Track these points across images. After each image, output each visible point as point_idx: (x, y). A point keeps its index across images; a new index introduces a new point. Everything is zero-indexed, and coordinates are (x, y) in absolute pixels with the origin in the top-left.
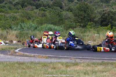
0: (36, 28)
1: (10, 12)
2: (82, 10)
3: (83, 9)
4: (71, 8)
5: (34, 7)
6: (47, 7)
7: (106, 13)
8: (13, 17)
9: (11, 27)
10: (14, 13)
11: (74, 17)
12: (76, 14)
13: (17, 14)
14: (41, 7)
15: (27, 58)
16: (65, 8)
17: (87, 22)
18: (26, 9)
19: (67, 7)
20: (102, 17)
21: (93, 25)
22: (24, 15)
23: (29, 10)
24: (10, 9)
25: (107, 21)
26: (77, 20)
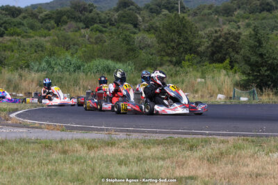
0: (79, 68)
1: (32, 35)
2: (174, 31)
3: (175, 27)
4: (154, 26)
5: (81, 25)
6: (108, 24)
7: (220, 36)
8: (36, 46)
9: (28, 66)
10: (40, 36)
11: (157, 45)
12: (162, 38)
13: (47, 38)
14: (95, 25)
15: (25, 130)
16: (143, 27)
17: (183, 55)
18: (64, 29)
19: (147, 25)
20: (213, 44)
21: (195, 61)
22: (59, 40)
23: (72, 30)
24: (32, 29)
25: (224, 52)
26: (164, 51)
